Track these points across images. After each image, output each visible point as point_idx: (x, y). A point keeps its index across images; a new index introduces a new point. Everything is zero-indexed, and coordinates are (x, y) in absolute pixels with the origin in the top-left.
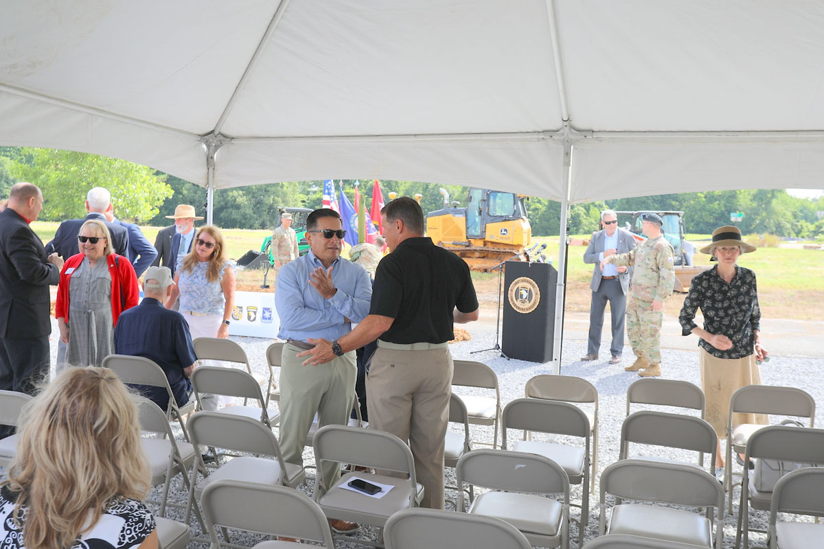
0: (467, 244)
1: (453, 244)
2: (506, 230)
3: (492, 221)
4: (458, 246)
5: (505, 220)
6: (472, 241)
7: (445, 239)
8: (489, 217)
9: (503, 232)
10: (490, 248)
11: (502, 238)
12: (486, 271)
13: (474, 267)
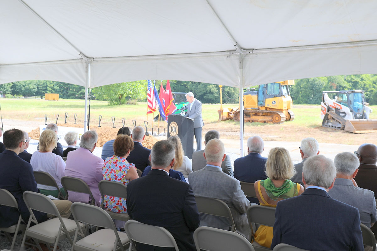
0: (258, 109)
1: (251, 109)
2: (275, 102)
3: (269, 98)
4: (254, 110)
5: (275, 97)
6: (260, 107)
7: (247, 107)
8: (267, 95)
9: (274, 103)
10: (268, 111)
11: (273, 106)
12: (265, 122)
13: (259, 120)
